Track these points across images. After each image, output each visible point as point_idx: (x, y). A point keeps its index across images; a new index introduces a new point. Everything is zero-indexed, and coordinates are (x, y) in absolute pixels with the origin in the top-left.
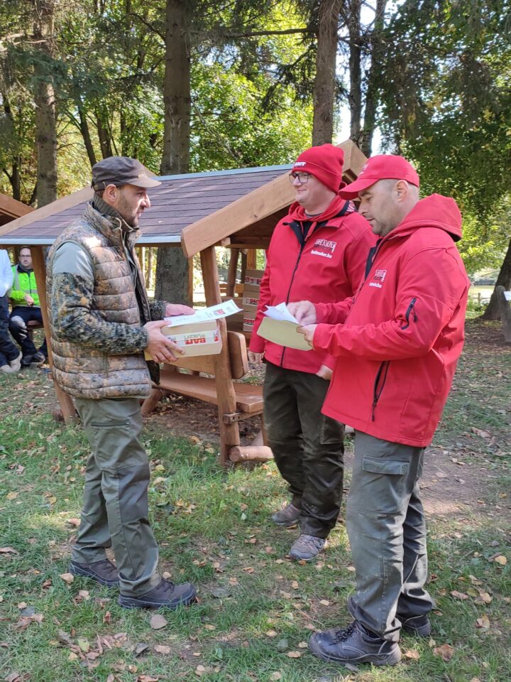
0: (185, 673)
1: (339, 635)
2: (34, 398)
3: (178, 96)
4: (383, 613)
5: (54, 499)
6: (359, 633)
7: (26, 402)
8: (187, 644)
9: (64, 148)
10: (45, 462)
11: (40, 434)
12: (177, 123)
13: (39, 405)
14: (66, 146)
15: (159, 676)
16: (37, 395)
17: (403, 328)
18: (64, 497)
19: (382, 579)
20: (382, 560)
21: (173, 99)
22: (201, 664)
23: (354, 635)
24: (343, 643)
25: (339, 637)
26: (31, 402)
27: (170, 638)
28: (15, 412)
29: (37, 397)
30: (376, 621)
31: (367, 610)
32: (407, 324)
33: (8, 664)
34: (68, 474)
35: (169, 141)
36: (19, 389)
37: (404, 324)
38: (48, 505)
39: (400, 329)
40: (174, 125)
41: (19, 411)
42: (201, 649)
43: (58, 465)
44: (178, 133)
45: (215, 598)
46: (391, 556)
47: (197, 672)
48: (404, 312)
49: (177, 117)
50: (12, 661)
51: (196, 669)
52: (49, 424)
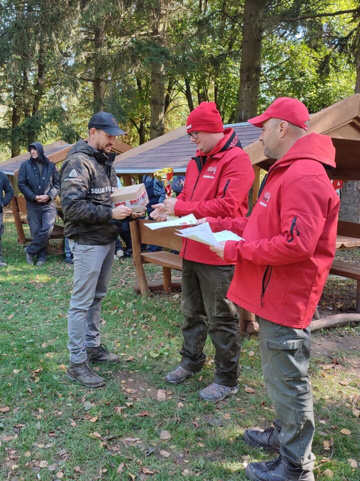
0: (174, 472)
1: (269, 465)
2: (127, 277)
3: (250, 67)
4: (301, 450)
5: (119, 344)
6: (283, 465)
7: (121, 279)
8: (182, 453)
9: (176, 108)
10: (121, 320)
11: (123, 301)
12: (249, 87)
13: (129, 282)
14: (177, 107)
15: (155, 470)
16: (129, 275)
17: (289, 242)
18: (126, 344)
19: (298, 426)
20: (295, 411)
21: (246, 70)
22: (188, 469)
23: (281, 466)
24: (272, 472)
25: (268, 466)
26: (124, 279)
27: (171, 447)
28: (112, 285)
29: (128, 277)
30: (296, 456)
31: (288, 448)
32: (292, 238)
33: (61, 444)
34: (133, 329)
35: (242, 101)
36: (119, 271)
37: (290, 238)
38: (115, 348)
39: (287, 242)
40: (246, 89)
41: (115, 285)
42: (190, 458)
43: (128, 322)
44: (249, 94)
45: (210, 425)
46: (302, 409)
47: (183, 473)
48: (288, 229)
49: (249, 83)
50: (64, 443)
51: (183, 471)
52: (131, 295)
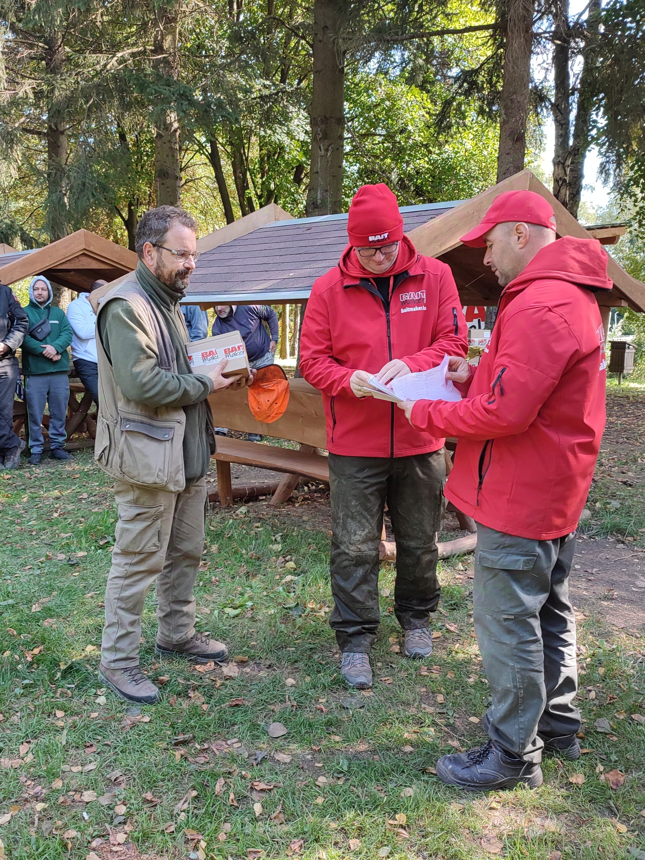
0: (304, 783)
3: (328, 115)
4: (521, 731)
8: (309, 754)
9: (190, 184)
12: (327, 150)
14: (193, 180)
15: (274, 783)
17: (489, 403)
21: (322, 120)
22: (324, 775)
24: (478, 766)
25: (472, 759)
27: (290, 747)
31: (501, 728)
33: (110, 762)
35: (317, 172)
39: (486, 404)
40: (323, 153)
42: (324, 759)
44: (328, 162)
45: (344, 708)
46: (527, 665)
47: (317, 783)
49: (327, 142)
50: (115, 760)
51: (317, 780)
